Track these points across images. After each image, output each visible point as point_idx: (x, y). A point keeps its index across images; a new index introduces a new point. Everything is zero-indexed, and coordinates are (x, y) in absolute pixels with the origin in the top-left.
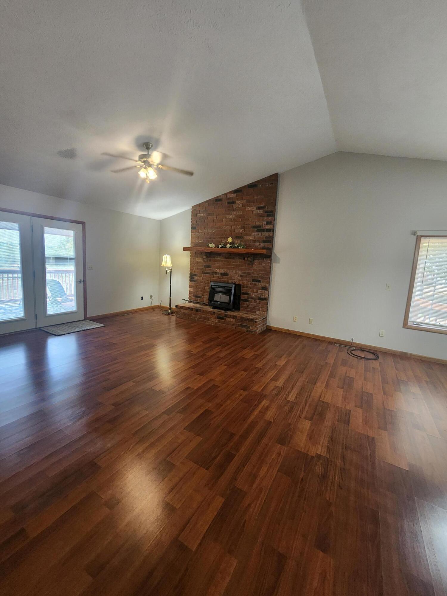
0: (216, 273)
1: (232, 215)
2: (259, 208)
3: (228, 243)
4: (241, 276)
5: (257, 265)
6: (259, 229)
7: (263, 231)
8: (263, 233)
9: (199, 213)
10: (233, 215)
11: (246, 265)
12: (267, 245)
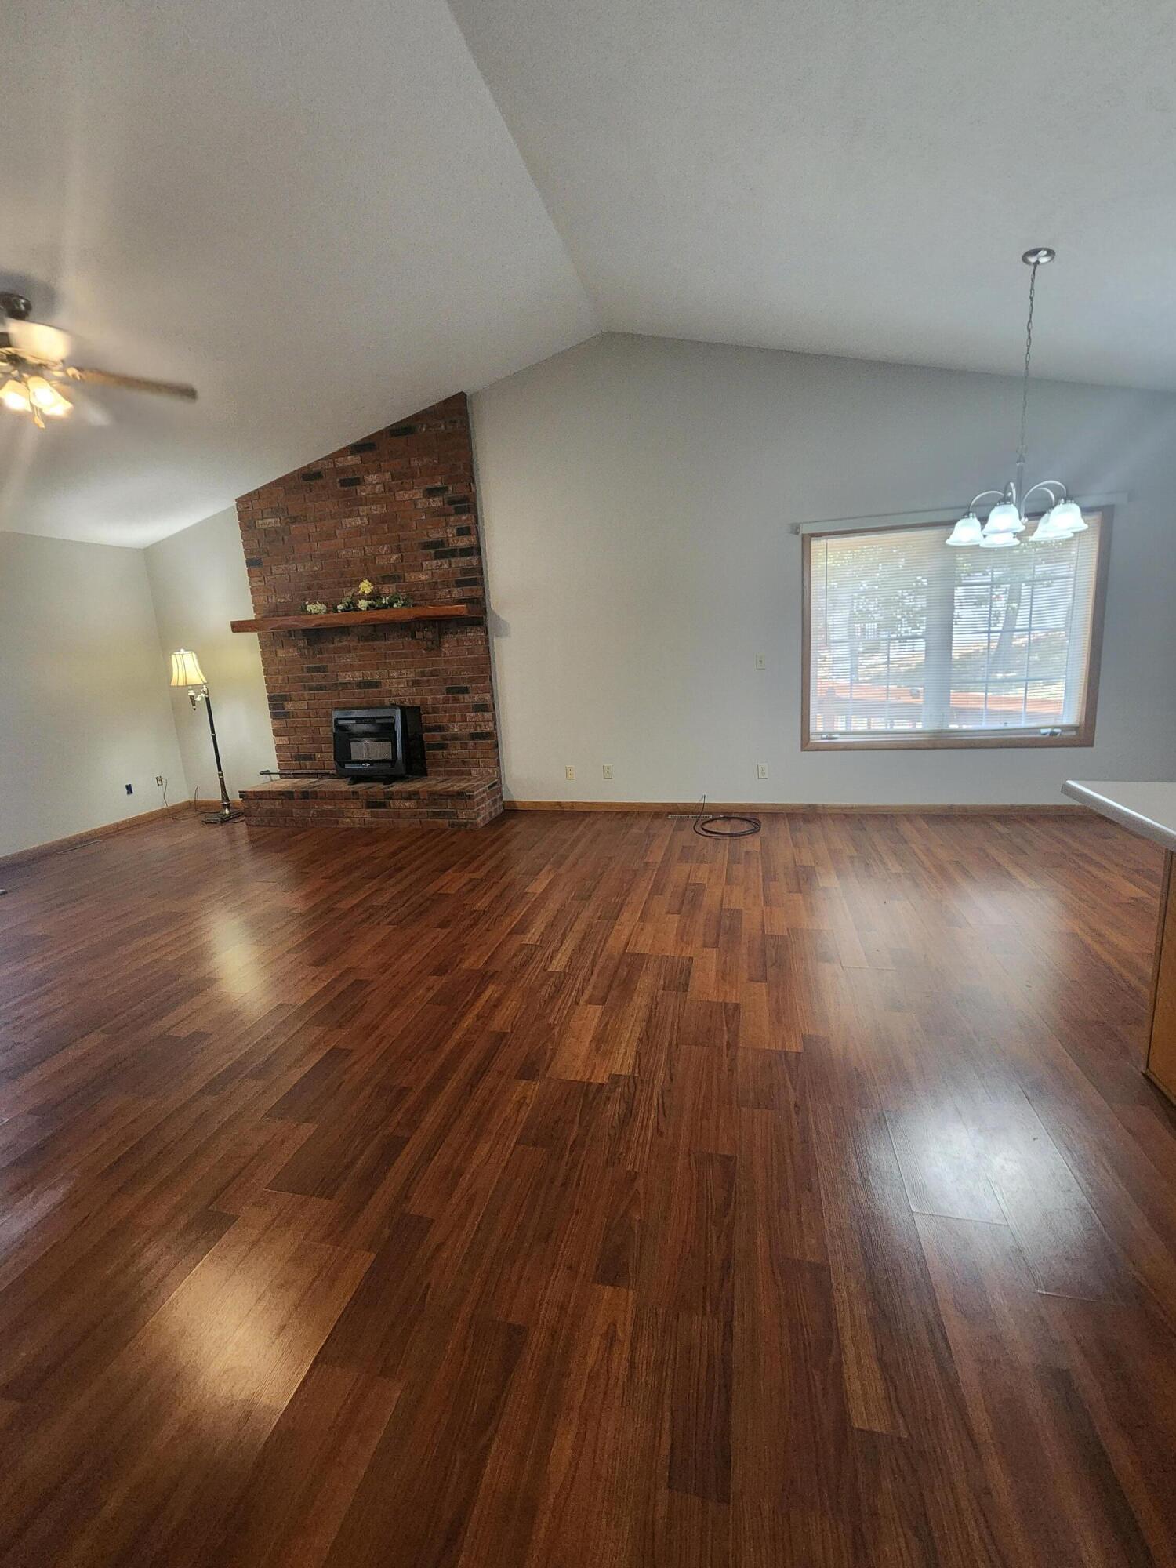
0: (345, 685)
1: (359, 515)
2: (431, 492)
3: (363, 596)
4: (416, 683)
5: (452, 647)
6: (441, 550)
7: (452, 553)
8: (453, 560)
9: (263, 518)
10: (363, 516)
11: (424, 651)
12: (469, 592)
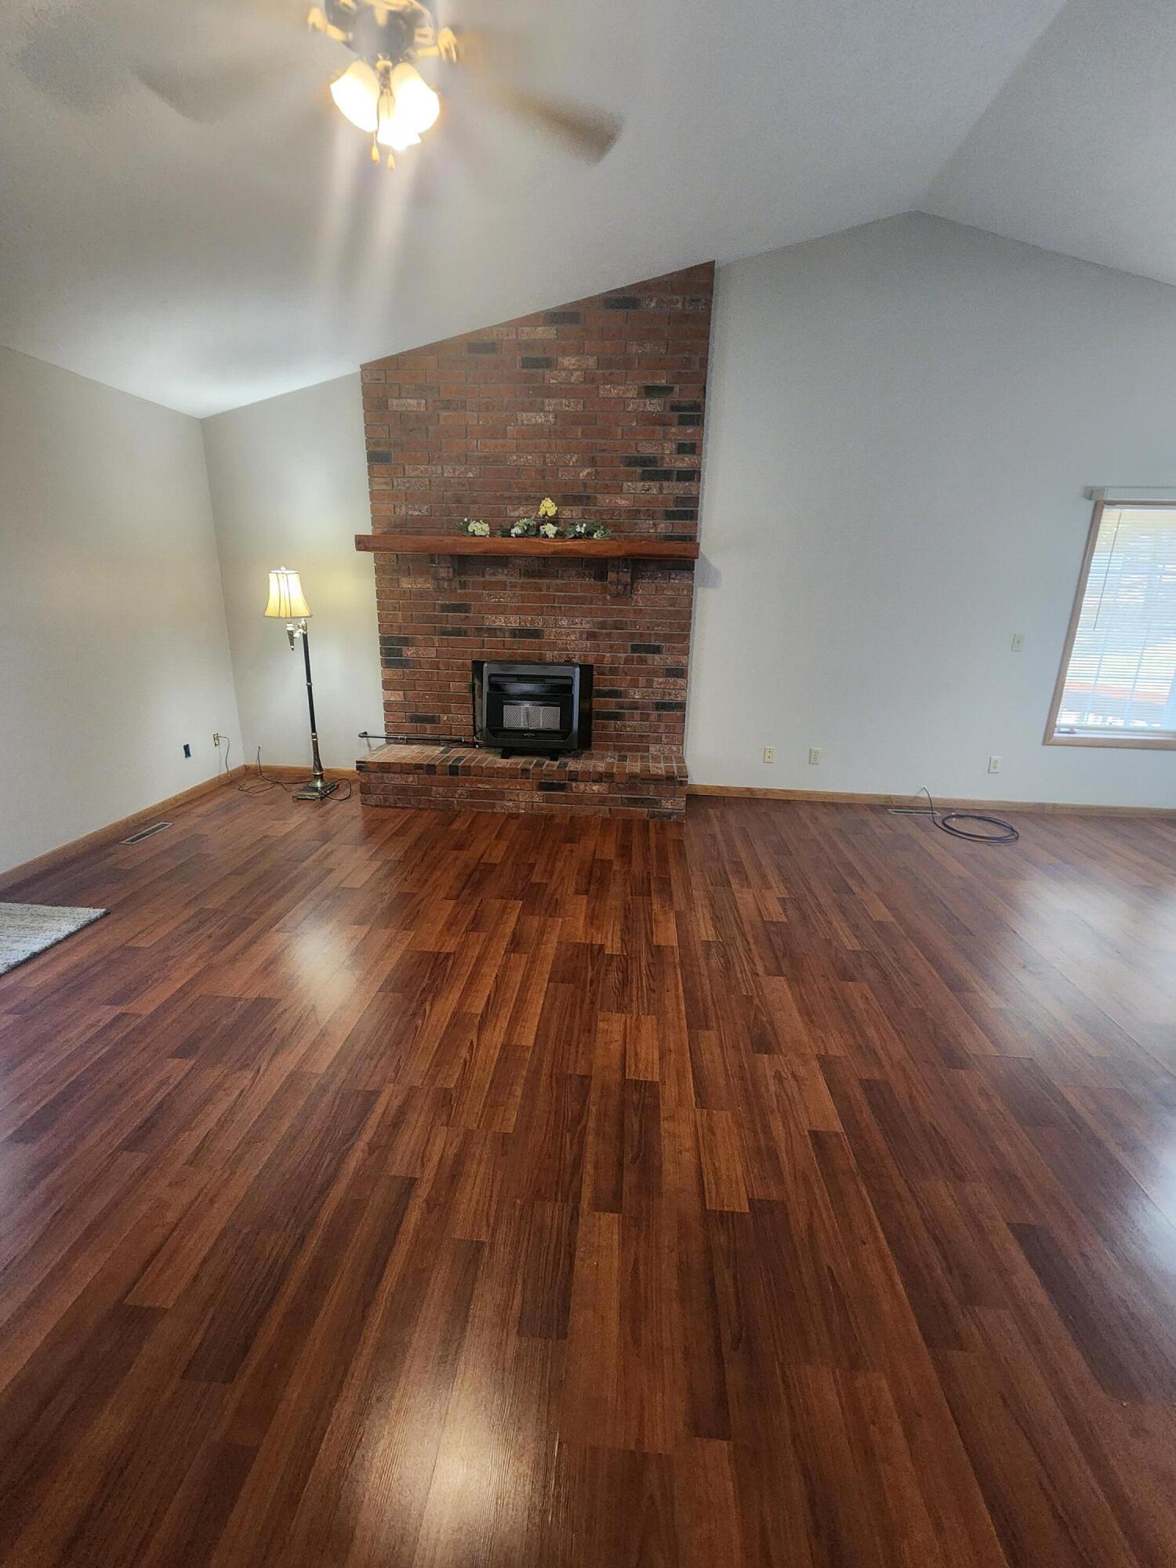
0: (492, 632)
1: (542, 410)
2: (650, 391)
3: (546, 519)
4: (591, 636)
5: (647, 594)
6: (650, 469)
7: (666, 475)
8: (665, 484)
9: (400, 397)
10: (549, 412)
11: (608, 597)
12: (679, 527)
